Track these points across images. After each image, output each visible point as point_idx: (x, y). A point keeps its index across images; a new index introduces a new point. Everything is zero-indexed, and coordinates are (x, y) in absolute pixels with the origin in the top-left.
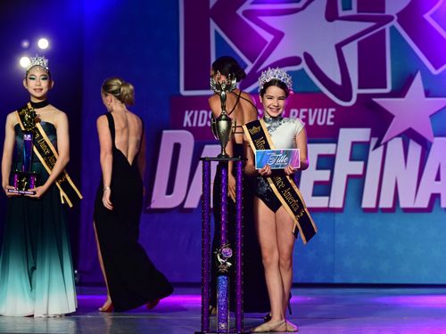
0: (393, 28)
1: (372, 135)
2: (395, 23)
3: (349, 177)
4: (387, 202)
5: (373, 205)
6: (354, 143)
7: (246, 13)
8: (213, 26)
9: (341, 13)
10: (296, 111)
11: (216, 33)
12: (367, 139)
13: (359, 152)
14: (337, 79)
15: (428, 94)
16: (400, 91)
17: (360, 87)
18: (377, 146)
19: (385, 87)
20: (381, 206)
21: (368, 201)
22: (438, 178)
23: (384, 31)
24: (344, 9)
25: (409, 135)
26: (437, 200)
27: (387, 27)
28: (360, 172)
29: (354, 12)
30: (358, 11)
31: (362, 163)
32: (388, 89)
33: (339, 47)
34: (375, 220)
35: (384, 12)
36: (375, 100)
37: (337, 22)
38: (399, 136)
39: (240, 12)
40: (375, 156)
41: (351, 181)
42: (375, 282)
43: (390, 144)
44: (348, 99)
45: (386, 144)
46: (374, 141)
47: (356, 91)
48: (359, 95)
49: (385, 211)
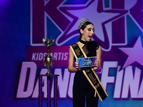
0: (128, 16)
1: (118, 65)
2: (129, 13)
3: (108, 84)
4: (125, 95)
5: (118, 97)
6: (110, 68)
7: (61, 8)
8: (46, 14)
9: (105, 9)
11: (47, 18)
13: (113, 72)
16: (131, 44)
17: (113, 42)
18: (121, 70)
19: (124, 42)
21: (117, 95)
23: (124, 17)
24: (106, 7)
25: (135, 65)
27: (125, 15)
28: (113, 81)
29: (110, 8)
30: (112, 8)
32: (126, 44)
33: (103, 24)
34: (120, 104)
35: (123, 8)
37: (102, 13)
38: (130, 65)
39: (58, 8)
40: (120, 74)
43: (127, 69)
44: (108, 48)
45: (124, 69)
46: (119, 67)
47: (111, 44)
48: (112, 46)
49: (124, 99)
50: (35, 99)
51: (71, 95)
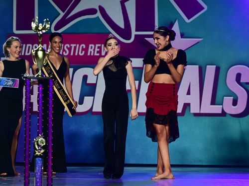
10: (93, 46)
14: (122, 25)
15: (182, 36)
22: (189, 93)
26: (188, 107)
36: (146, 39)
42: (145, 163)
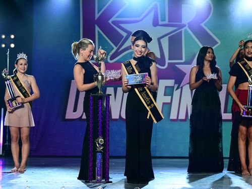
0: (186, 30)
1: (175, 83)
2: (187, 28)
3: (164, 104)
4: (182, 116)
5: (176, 118)
6: (166, 87)
7: (113, 22)
8: (97, 29)
9: (160, 23)
11: (99, 32)
12: (173, 85)
13: (169, 91)
17: (169, 59)
18: (176, 90)
19: (182, 59)
20: (179, 118)
21: (173, 116)
23: (181, 32)
24: (162, 21)
27: (183, 30)
28: (169, 101)
29: (166, 22)
30: (169, 22)
31: (170, 97)
32: (183, 61)
33: (159, 39)
34: (176, 125)
35: (181, 22)
36: (176, 65)
37: (158, 27)
38: (188, 84)
39: (110, 22)
40: (177, 93)
41: (165, 105)
43: (184, 88)
44: (164, 65)
45: (182, 88)
46: (176, 86)
47: (167, 61)
48: (169, 63)
49: (181, 120)
50: (84, 119)
51: (124, 116)
